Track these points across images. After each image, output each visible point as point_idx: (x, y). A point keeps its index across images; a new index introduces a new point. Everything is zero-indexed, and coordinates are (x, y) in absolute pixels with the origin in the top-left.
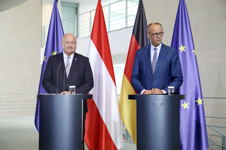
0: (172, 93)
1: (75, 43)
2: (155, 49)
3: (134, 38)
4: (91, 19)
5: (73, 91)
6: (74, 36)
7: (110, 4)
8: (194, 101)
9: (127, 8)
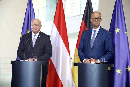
2: (95, 31)
3: (84, 22)
8: (125, 68)
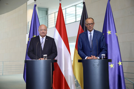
0: (104, 58)
1: (46, 30)
4: (55, 17)
5: (46, 58)
6: (45, 26)
7: (66, 9)
8: (117, 63)
9: (76, 10)
